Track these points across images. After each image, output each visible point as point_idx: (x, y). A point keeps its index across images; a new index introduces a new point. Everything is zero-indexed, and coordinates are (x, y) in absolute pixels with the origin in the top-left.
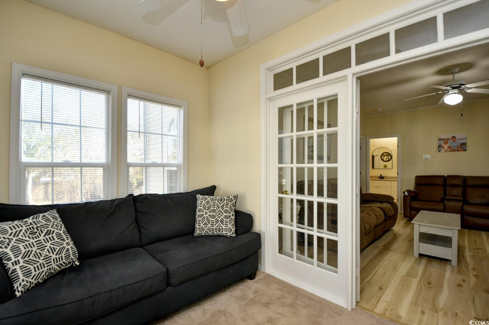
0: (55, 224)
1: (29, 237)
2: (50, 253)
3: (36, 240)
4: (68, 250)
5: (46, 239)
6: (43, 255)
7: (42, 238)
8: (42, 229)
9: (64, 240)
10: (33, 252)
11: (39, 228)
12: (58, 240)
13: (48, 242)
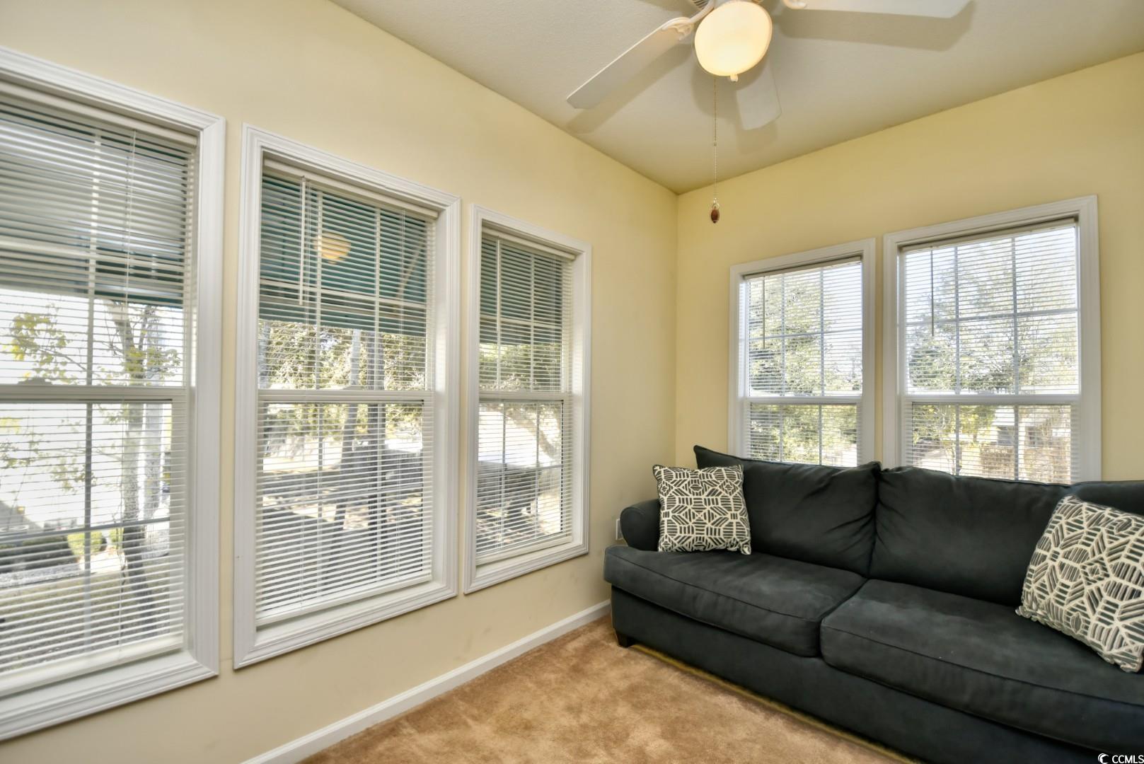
0: (727, 484)
1: (690, 490)
2: (705, 518)
3: (695, 497)
4: (730, 525)
5: (709, 499)
6: (696, 518)
7: (703, 497)
8: (707, 485)
9: (730, 509)
10: (687, 510)
11: (704, 483)
12: (721, 507)
13: (709, 504)
